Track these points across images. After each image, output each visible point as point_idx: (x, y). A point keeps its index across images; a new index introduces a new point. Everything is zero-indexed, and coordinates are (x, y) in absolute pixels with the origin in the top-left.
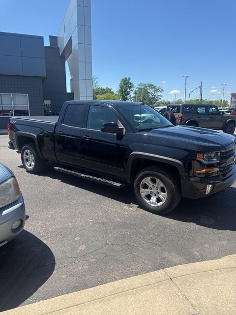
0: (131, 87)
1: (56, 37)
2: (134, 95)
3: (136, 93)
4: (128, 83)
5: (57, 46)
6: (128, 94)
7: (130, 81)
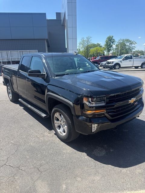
0: (113, 42)
1: (60, 13)
2: (116, 47)
3: (117, 46)
4: (112, 39)
5: (61, 19)
6: (111, 46)
7: (113, 38)
